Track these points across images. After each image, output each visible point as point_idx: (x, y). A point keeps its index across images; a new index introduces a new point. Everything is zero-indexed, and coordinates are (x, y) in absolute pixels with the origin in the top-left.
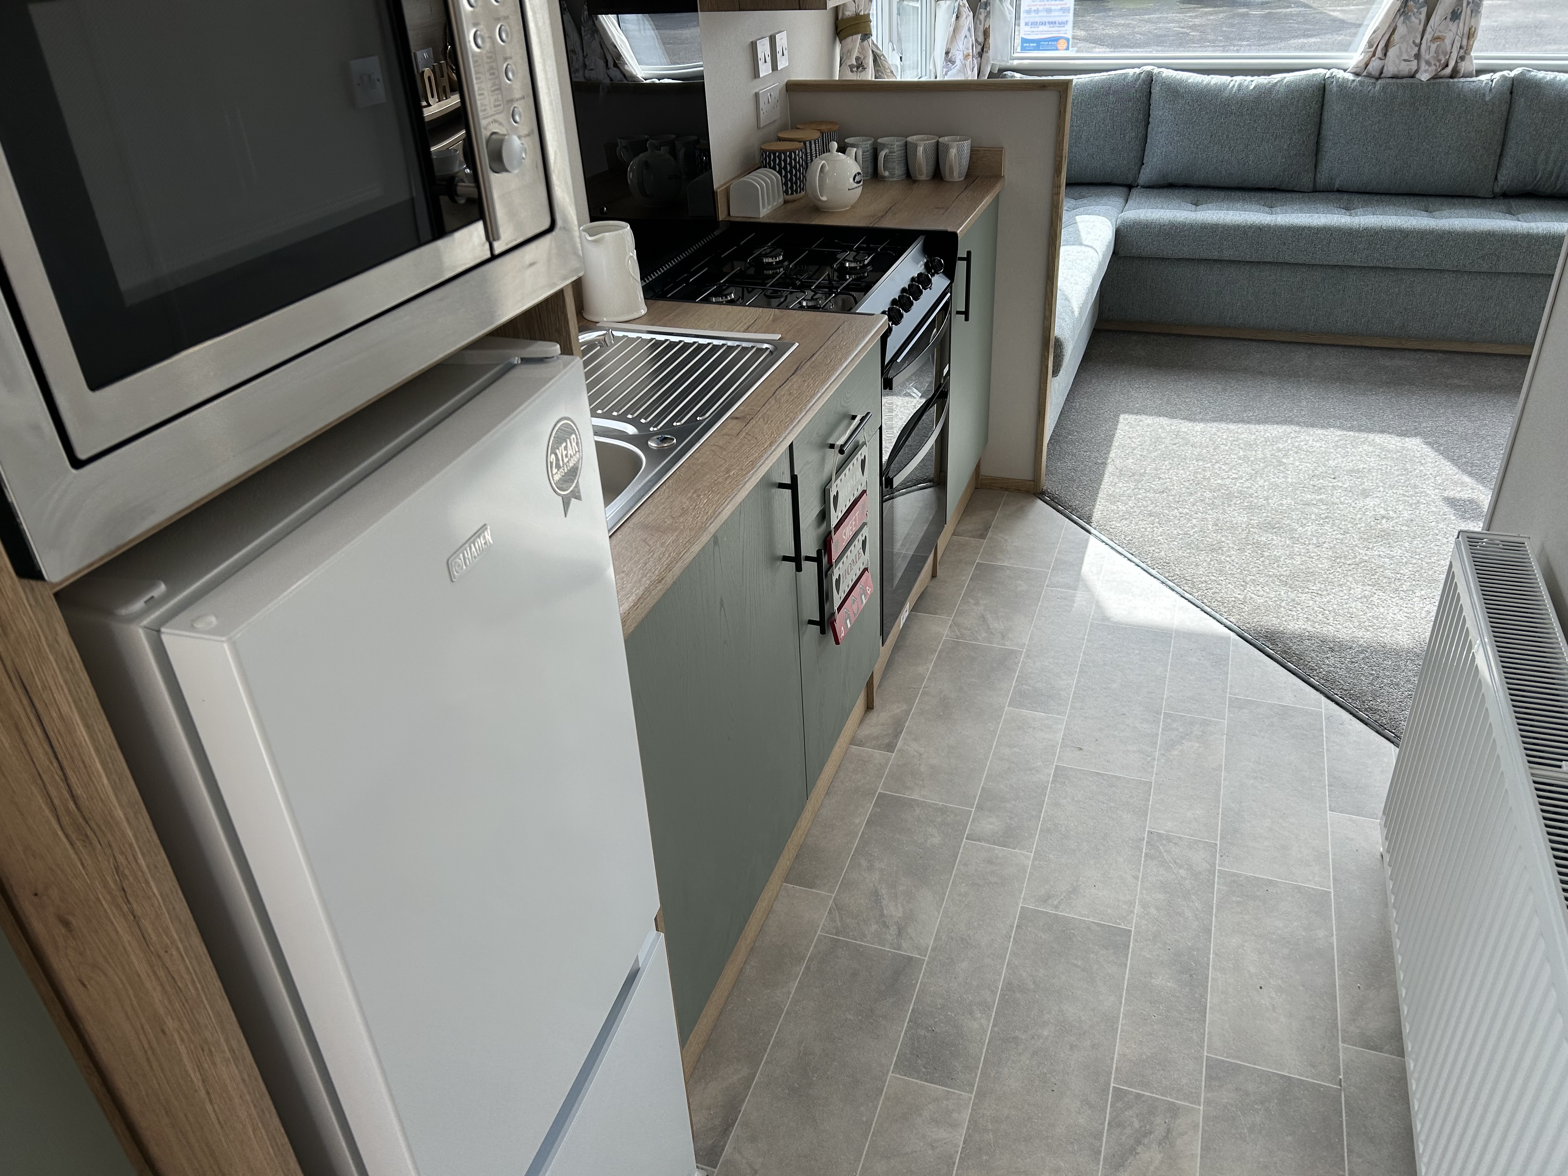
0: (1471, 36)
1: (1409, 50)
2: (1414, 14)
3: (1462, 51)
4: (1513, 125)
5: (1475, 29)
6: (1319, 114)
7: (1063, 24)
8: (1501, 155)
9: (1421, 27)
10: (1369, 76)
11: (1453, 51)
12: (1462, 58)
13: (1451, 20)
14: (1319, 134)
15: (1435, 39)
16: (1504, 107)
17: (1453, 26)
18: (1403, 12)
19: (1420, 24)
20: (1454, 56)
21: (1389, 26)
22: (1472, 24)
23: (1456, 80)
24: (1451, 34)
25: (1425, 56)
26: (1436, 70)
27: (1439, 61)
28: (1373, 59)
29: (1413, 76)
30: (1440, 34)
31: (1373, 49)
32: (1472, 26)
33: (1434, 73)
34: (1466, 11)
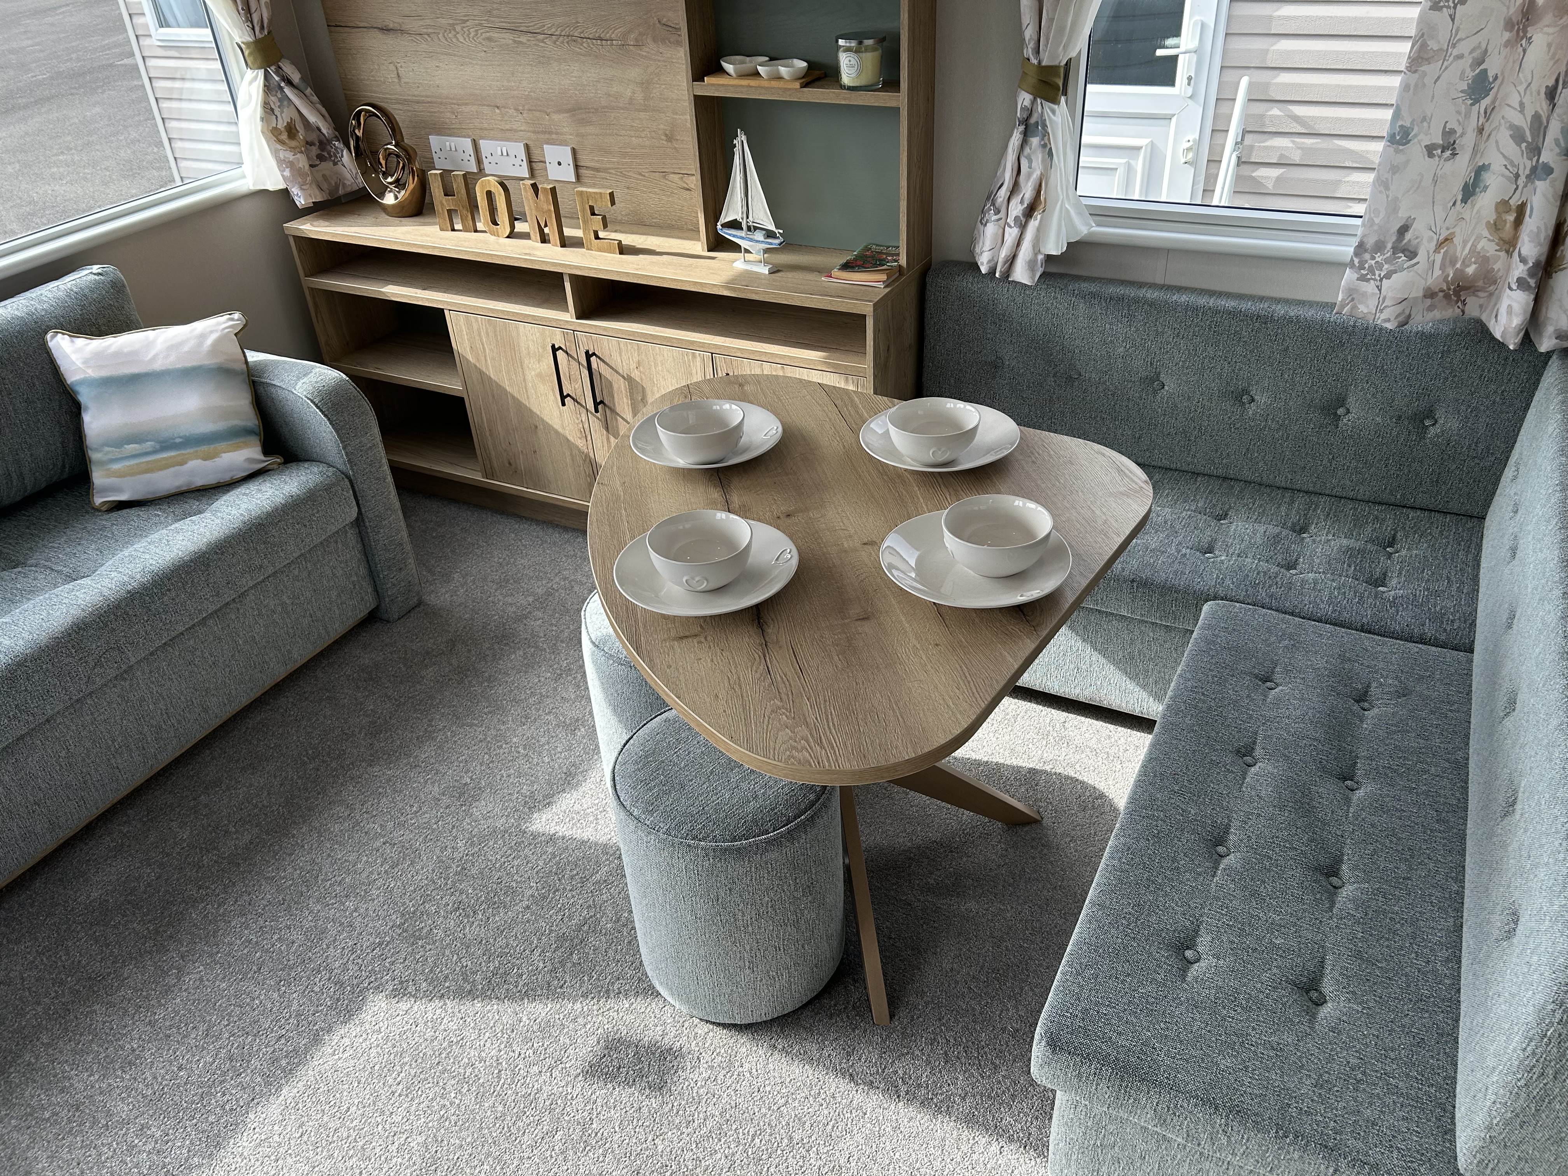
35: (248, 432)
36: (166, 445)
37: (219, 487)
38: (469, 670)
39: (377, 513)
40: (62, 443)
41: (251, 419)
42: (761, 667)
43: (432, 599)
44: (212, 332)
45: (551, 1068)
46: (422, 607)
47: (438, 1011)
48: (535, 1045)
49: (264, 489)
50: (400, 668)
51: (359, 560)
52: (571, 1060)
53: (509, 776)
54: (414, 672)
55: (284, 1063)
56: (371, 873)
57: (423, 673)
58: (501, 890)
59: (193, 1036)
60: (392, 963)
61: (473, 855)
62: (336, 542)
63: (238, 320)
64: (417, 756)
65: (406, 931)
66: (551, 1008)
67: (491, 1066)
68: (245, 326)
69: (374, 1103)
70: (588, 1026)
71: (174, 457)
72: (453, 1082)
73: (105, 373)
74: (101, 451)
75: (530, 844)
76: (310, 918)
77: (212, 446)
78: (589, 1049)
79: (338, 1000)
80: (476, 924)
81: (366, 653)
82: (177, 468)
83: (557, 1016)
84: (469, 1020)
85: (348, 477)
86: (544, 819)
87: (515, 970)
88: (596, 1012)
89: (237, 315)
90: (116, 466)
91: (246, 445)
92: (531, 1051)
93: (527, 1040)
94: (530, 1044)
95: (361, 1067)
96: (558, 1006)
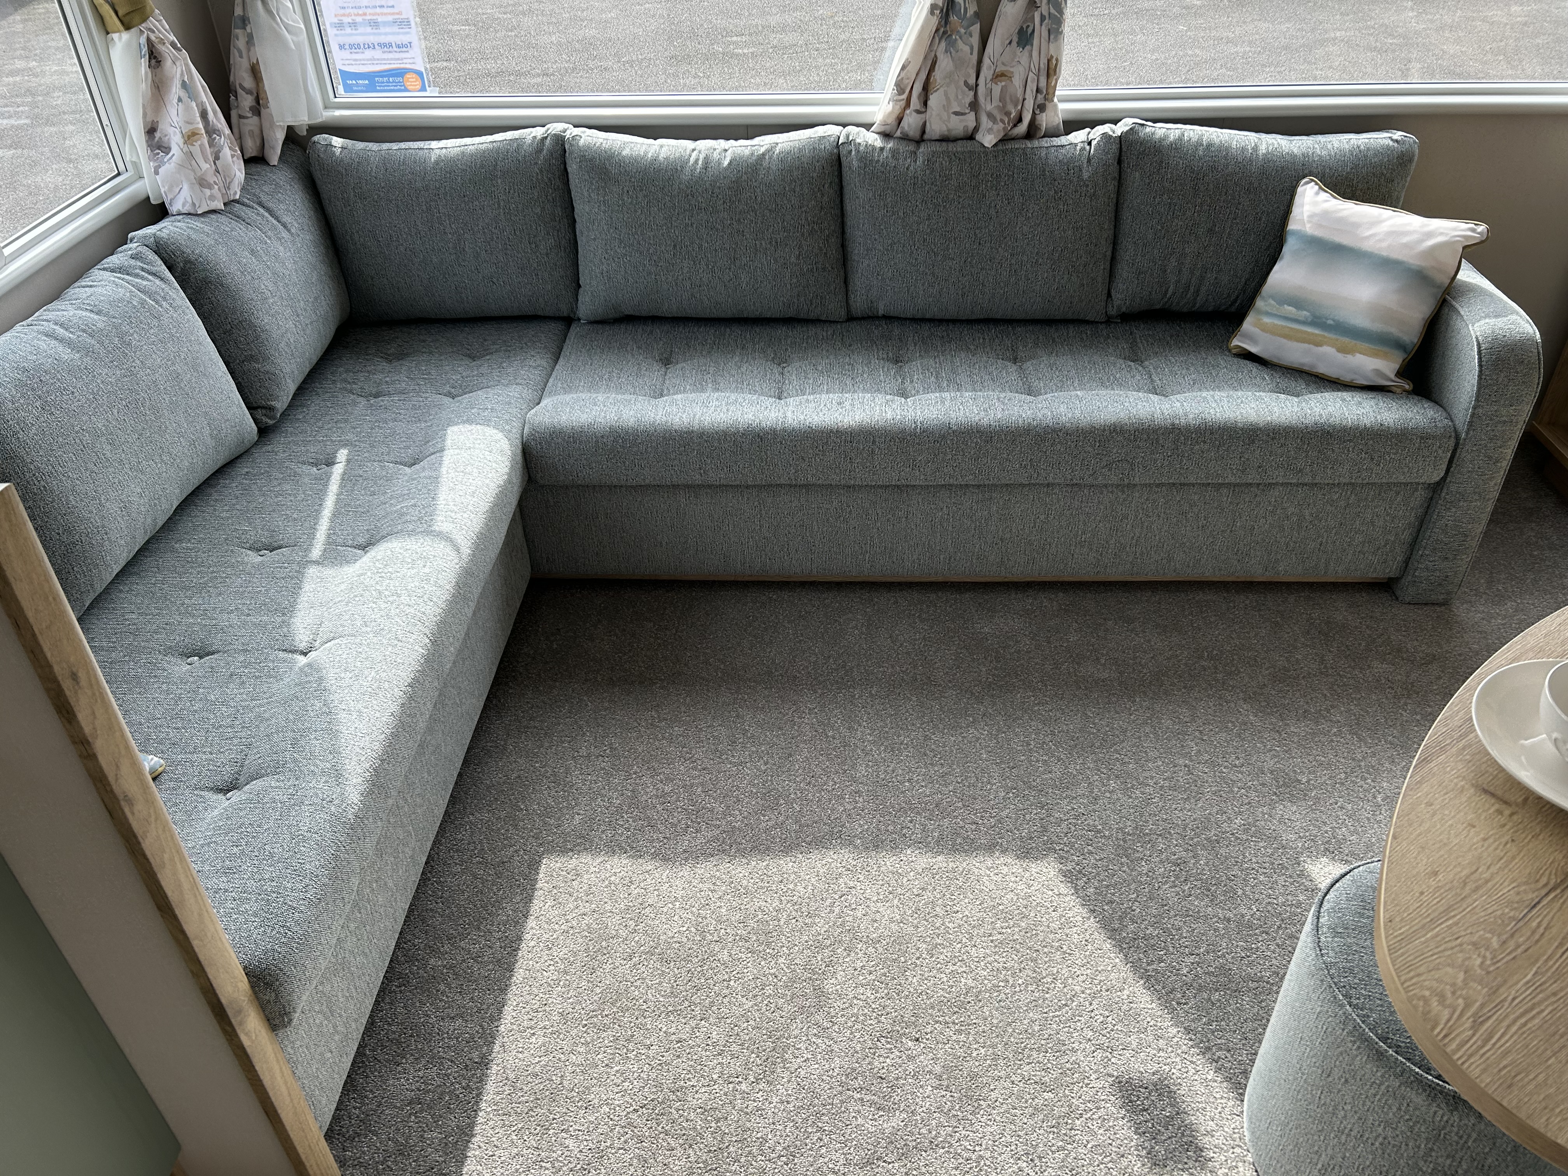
0: (1051, 72)
1: (960, 97)
2: (961, 38)
3: (1040, 96)
4: (1126, 215)
5: (1057, 60)
6: (838, 202)
7: (403, 47)
8: (1113, 258)
9: (975, 58)
10: (905, 138)
11: (1027, 97)
12: (1042, 108)
13: (1018, 44)
14: (843, 233)
15: (999, 76)
16: (1112, 186)
17: (1023, 56)
18: (945, 33)
19: (971, 54)
20: (1029, 105)
21: (925, 58)
22: (1052, 52)
23: (1036, 143)
24: (1021, 69)
25: (987, 106)
26: (1004, 129)
27: (1008, 114)
28: (908, 112)
29: (971, 137)
30: (1004, 68)
31: (905, 96)
32: (1052, 57)
33: (1002, 134)
34: (1041, 32)
35: (1398, 345)
36: (1318, 321)
37: (1335, 383)
38: (1418, 693)
39: (1461, 490)
40: (1247, 280)
41: (1412, 335)
42: (1530, 896)
43: (1461, 610)
44: (1441, 234)
45: (1100, 1047)
46: (1443, 608)
47: (1079, 918)
48: (1110, 1019)
49: (1365, 404)
50: (1360, 644)
51: (1409, 524)
52: (1120, 1059)
53: (1342, 808)
54: (1367, 658)
55: (959, 841)
56: (1152, 778)
57: (1375, 664)
58: (1225, 885)
59: (936, 769)
60: (1090, 853)
61: (1237, 838)
62: (1398, 493)
63: (1478, 233)
64: (1288, 725)
65: (1125, 842)
66: (1153, 1009)
67: (1065, 995)
68: (1482, 242)
69: (974, 927)
70: (1161, 1054)
71: (1316, 335)
72: (1030, 973)
73: (1318, 233)
74: (1266, 301)
75: (1291, 876)
76: (1078, 767)
77: (1354, 342)
78: (1142, 1069)
79: (1031, 839)
80: (1178, 889)
81: (1346, 611)
82: (1311, 346)
83: (1149, 1019)
84: (1089, 947)
85: (1457, 437)
86: (1326, 870)
87: (1162, 953)
88: (1179, 1051)
89: (1482, 228)
90: (1267, 320)
91: (1385, 356)
92: (1102, 1019)
93: (1109, 1008)
94: (1107, 1014)
95: (994, 896)
96: (1160, 1013)
